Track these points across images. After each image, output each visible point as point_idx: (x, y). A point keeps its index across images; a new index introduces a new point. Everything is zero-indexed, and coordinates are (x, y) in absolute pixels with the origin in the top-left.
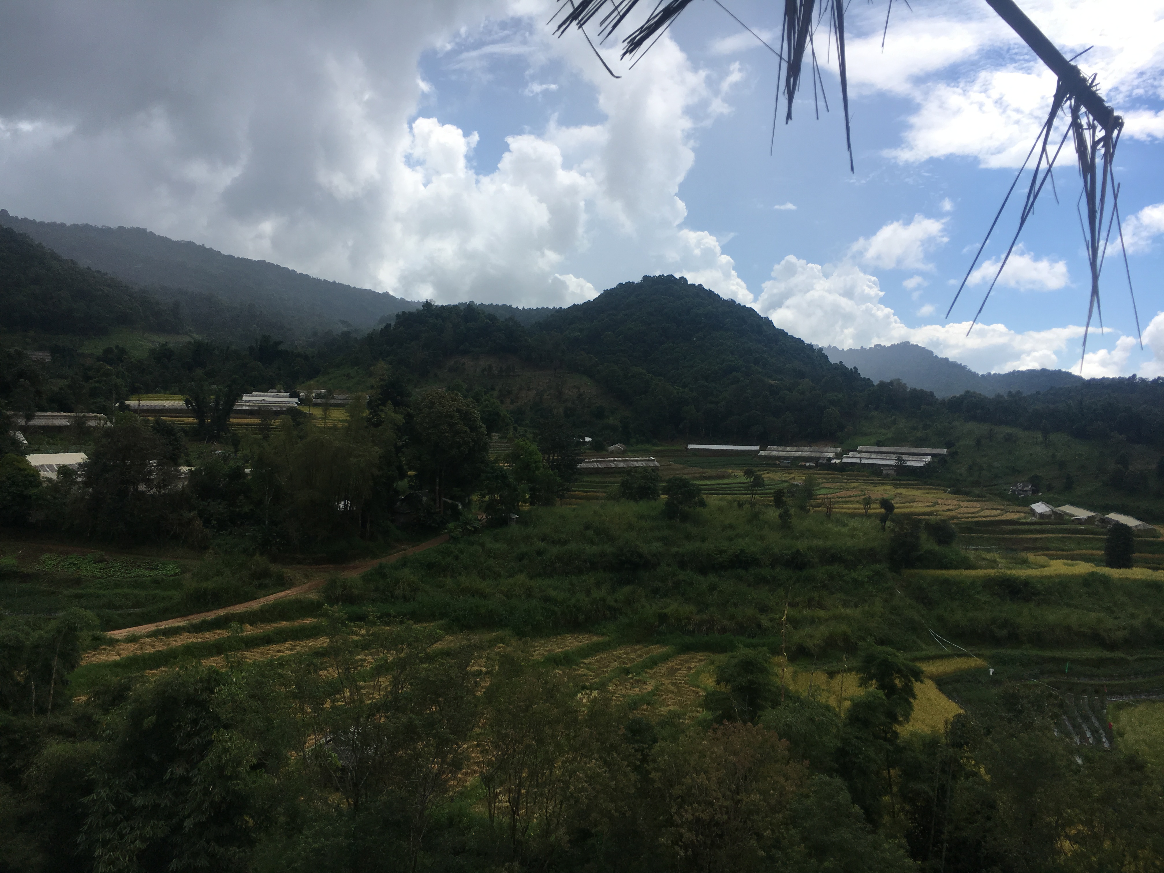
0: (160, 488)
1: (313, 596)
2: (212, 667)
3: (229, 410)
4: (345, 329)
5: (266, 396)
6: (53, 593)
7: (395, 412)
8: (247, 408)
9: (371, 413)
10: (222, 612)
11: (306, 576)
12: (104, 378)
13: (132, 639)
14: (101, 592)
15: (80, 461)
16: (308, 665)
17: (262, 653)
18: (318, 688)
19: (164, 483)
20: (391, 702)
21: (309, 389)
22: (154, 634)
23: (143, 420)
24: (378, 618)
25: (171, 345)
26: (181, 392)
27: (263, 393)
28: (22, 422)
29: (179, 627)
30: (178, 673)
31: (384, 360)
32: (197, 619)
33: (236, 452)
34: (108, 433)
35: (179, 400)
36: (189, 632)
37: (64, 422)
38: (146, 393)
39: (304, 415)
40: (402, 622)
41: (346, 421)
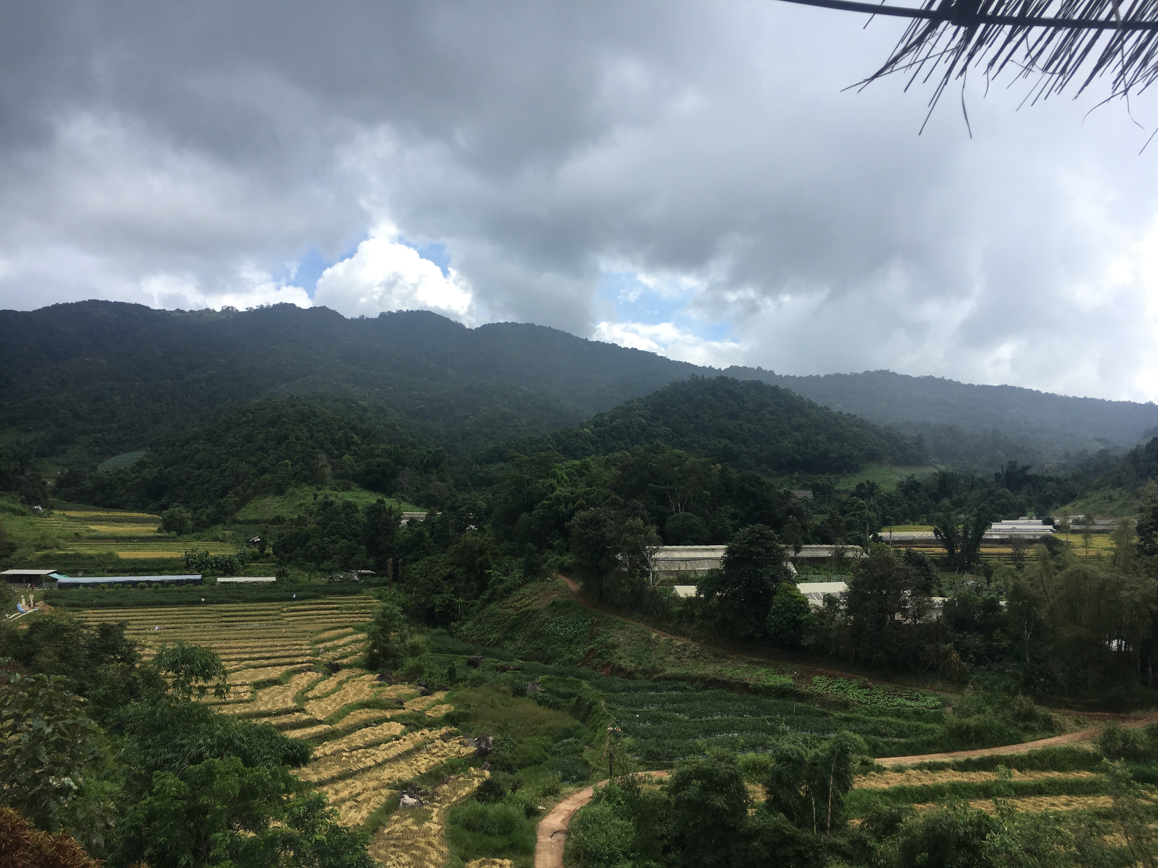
0: (915, 618)
1: (1089, 747)
2: (981, 811)
3: (978, 539)
4: (1103, 447)
5: (1017, 524)
6: (825, 714)
8: (997, 537)
9: (1141, 540)
10: (986, 753)
11: (1078, 723)
12: (858, 512)
13: (899, 769)
14: (867, 717)
15: (842, 590)
16: (1090, 826)
17: (1035, 804)
18: (1103, 854)
19: (918, 614)
21: (1065, 515)
22: (920, 767)
23: (896, 551)
25: (916, 477)
26: (929, 522)
27: (1013, 521)
28: (792, 554)
29: (943, 763)
30: (947, 811)
31: (1153, 479)
32: (962, 756)
33: (989, 582)
34: (865, 564)
35: (928, 530)
36: (954, 769)
37: (826, 554)
38: (897, 524)
39: (1061, 544)
41: (1112, 549)
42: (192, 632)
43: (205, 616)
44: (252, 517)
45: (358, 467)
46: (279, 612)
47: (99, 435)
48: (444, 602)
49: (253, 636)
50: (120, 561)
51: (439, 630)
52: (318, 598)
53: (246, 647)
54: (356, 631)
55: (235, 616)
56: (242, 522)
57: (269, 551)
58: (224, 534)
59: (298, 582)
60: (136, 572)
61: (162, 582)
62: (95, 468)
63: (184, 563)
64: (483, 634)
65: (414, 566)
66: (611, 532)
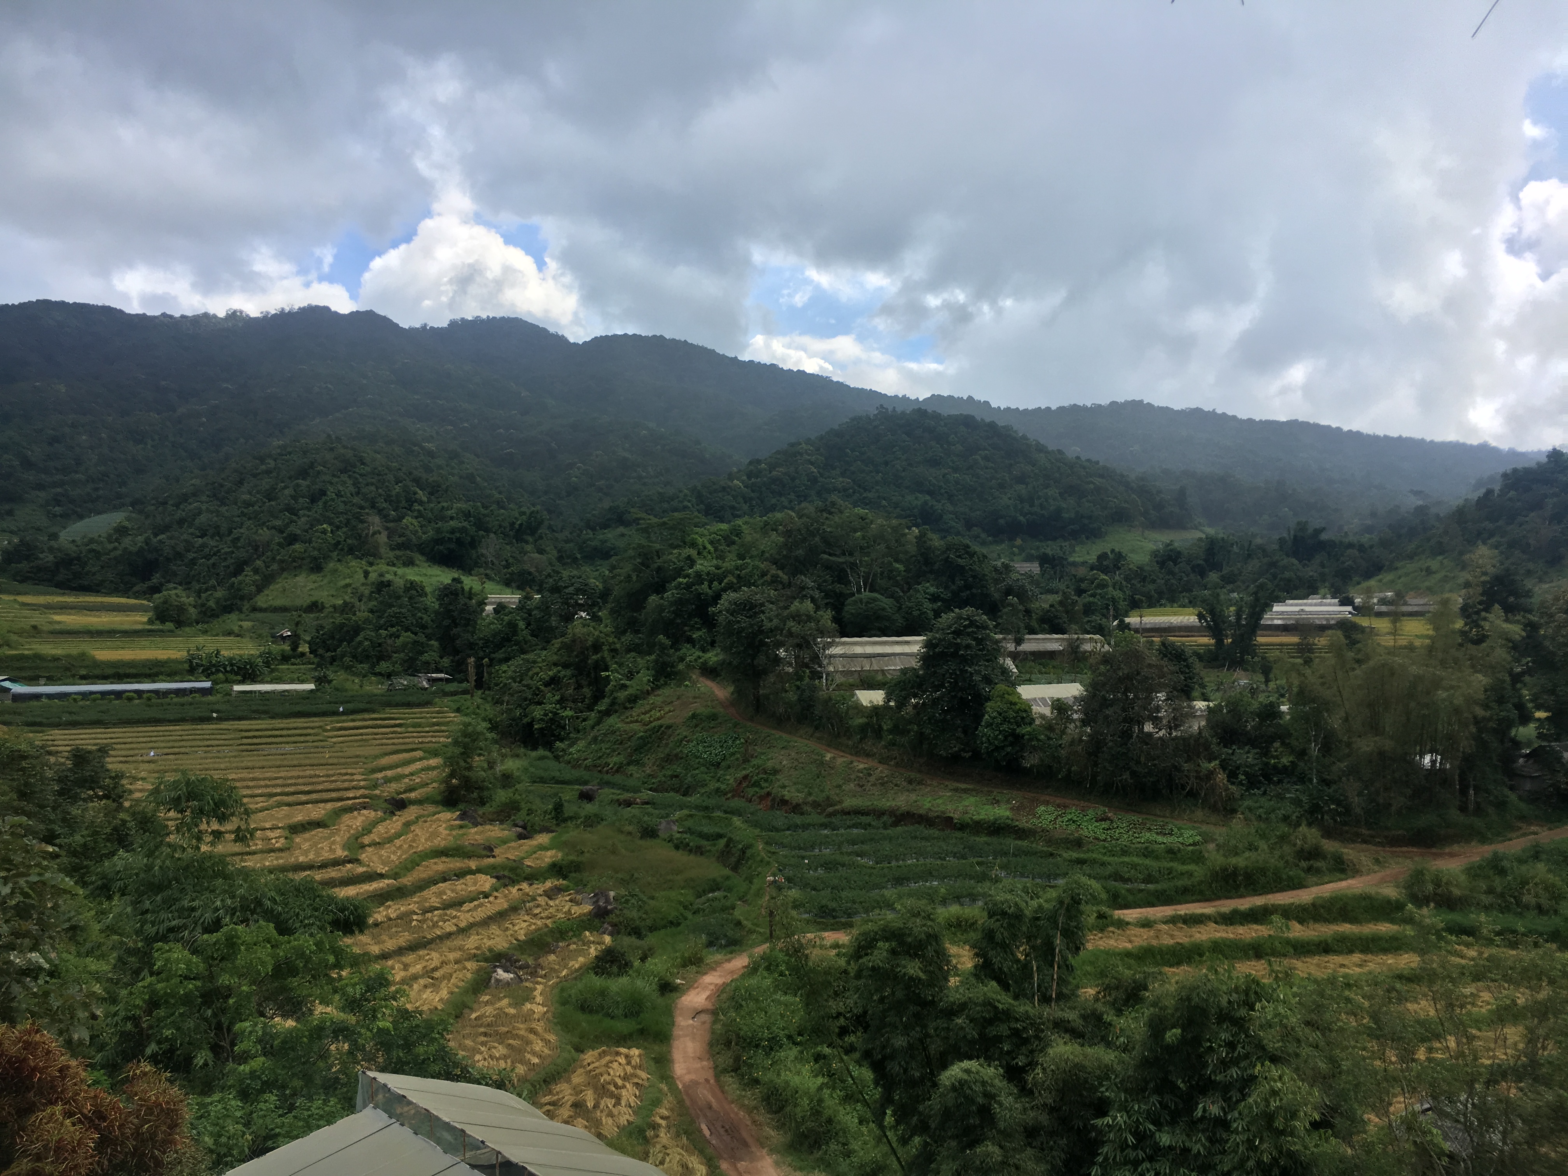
0: (1171, 729)
1: (1391, 892)
2: (1250, 975)
3: (1254, 625)
4: (1420, 503)
5: (1306, 605)
6: (1052, 855)
7: (1507, 620)
8: (1279, 622)
9: (1466, 624)
10: (1259, 901)
11: (1377, 861)
12: (1099, 591)
13: (1146, 924)
14: (1105, 858)
15: (1076, 693)
16: (1388, 991)
17: (1318, 965)
18: (1404, 1026)
19: (1175, 723)
20: (1524, 1066)
21: (1369, 592)
22: (1173, 920)
23: (1148, 642)
24: (1498, 934)
25: (1176, 544)
26: (1192, 603)
27: (1300, 601)
28: (1011, 647)
29: (1202, 915)
30: (1206, 976)
31: (1484, 543)
32: (1227, 906)
33: (1267, 681)
34: (1106, 659)
35: (1189, 614)
36: (1216, 923)
37: (1055, 646)
38: (1150, 606)
39: (1362, 630)
40: (1536, 945)
41: (1427, 637)
42: (201, 758)
43: (218, 737)
44: (279, 603)
45: (424, 533)
46: (320, 731)
47: (59, 490)
48: (546, 715)
49: (285, 763)
50: (96, 664)
51: (541, 752)
52: (374, 711)
53: (276, 778)
54: (427, 755)
55: (260, 737)
56: (261, 610)
57: (304, 648)
58: (241, 627)
59: (346, 690)
60: (120, 678)
61: (156, 692)
62: (54, 536)
63: (186, 666)
64: (600, 757)
65: (504, 667)
66: (771, 620)
